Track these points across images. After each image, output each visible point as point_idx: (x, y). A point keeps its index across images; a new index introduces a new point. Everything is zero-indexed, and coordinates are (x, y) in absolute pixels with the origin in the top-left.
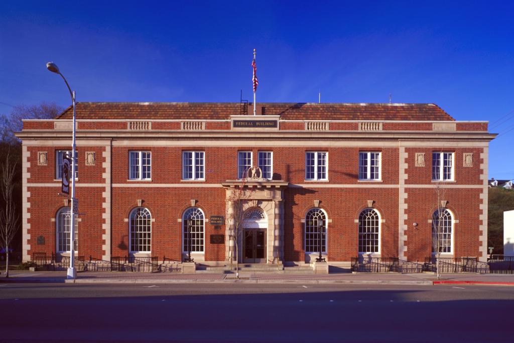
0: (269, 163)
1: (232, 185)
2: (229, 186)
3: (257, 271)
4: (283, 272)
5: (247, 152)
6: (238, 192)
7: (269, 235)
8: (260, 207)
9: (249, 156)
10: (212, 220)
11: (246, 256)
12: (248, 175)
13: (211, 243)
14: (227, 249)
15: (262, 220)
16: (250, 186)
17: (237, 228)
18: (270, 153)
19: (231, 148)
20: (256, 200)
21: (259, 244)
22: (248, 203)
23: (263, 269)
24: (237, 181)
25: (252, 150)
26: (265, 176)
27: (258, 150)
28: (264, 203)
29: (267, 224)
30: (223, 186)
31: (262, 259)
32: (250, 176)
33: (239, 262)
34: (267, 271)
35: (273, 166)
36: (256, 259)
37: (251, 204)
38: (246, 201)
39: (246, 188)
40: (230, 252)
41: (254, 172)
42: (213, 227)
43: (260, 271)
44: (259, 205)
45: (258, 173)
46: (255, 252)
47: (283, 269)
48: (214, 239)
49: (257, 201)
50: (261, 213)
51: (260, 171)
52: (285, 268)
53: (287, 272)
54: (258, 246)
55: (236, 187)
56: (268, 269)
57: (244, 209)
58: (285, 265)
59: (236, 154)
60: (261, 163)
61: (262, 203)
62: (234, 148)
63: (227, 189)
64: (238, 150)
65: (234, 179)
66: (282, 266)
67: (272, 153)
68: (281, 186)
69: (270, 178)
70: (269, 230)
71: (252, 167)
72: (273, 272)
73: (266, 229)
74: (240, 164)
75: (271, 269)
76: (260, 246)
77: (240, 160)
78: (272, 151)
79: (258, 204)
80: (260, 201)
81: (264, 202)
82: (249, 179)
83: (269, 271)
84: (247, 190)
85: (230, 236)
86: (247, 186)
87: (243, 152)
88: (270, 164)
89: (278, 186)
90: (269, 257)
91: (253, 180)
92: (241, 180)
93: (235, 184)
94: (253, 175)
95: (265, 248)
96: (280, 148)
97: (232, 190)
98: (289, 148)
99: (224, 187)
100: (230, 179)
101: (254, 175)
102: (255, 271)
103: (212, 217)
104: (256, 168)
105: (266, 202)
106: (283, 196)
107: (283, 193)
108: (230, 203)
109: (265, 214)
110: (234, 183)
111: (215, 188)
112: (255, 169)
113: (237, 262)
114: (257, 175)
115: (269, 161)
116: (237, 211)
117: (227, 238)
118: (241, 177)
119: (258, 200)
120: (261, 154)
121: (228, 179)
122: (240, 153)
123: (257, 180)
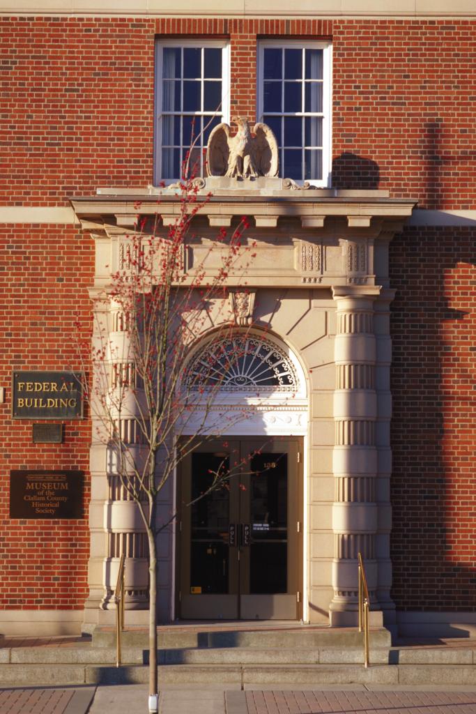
0: (314, 100)
1: (127, 215)
2: (110, 219)
3: (255, 668)
4: (390, 673)
5: (203, 45)
6: (157, 251)
7: (314, 475)
8: (267, 328)
9: (214, 67)
10: (24, 394)
11: (194, 583)
12: (205, 159)
13: (13, 515)
14: (99, 545)
15: (278, 395)
16: (219, 218)
17: (152, 442)
18: (320, 53)
19: (122, 23)
20: (246, 289)
21: (259, 519)
22: (206, 306)
23: (283, 659)
24: (152, 191)
25: (226, 37)
26: (294, 167)
28: (290, 308)
29: (306, 416)
30: (82, 217)
31: (278, 599)
32: (219, 169)
33: (161, 620)
34: (305, 669)
35: (336, 117)
36: (249, 601)
37: (221, 312)
38: (201, 295)
39: (196, 228)
40: (115, 564)
41: (236, 145)
42: (26, 430)
43: (268, 669)
44: (265, 319)
45: (256, 149)
46: (240, 558)
47: (393, 660)
48: (33, 492)
49: (251, 298)
50: (273, 359)
51: (271, 139)
52: (404, 654)
53: (412, 673)
54: (257, 526)
55: (148, 224)
56: (312, 658)
57: (187, 341)
58: (403, 636)
59: (149, 55)
60: (271, 101)
61: (276, 307)
62: (139, 24)
63: (102, 233)
64: (158, 37)
65: (136, 181)
66: (387, 641)
67: (328, 53)
68: (374, 219)
69: (318, 176)
70: (314, 447)
71: (226, 119)
72: (341, 677)
73: (298, 440)
74: (165, 107)
75: (328, 656)
76: (266, 527)
77: (165, 83)
78: (329, 38)
79: (259, 308)
80: (268, 297)
81: (285, 303)
82: (212, 184)
83: (319, 668)
84: (207, 242)
85: (114, 481)
86: (205, 218)
87: (183, 44)
88: (319, 109)
89: (360, 218)
90: (315, 587)
91: (234, 188)
92: (173, 189)
93: (146, 209)
94: (232, 162)
95: (290, 541)
96: (367, 25)
97: (128, 242)
98: (416, 25)
99: (86, 225)
100: (118, 181)
101: (240, 160)
102: (241, 669)
103: (19, 377)
104: (249, 125)
105: (300, 305)
106: (385, 272)
107: (385, 252)
108: (114, 306)
109: (295, 362)
110: (139, 201)
111: (37, 228)
112: (241, 133)
113: (149, 615)
114: (253, 160)
115: (314, 93)
116: (153, 355)
117: (99, 487)
118: (172, 172)
119: (260, 291)
120: (272, 58)
121: (106, 181)
122: (166, 51)
123: (251, 187)
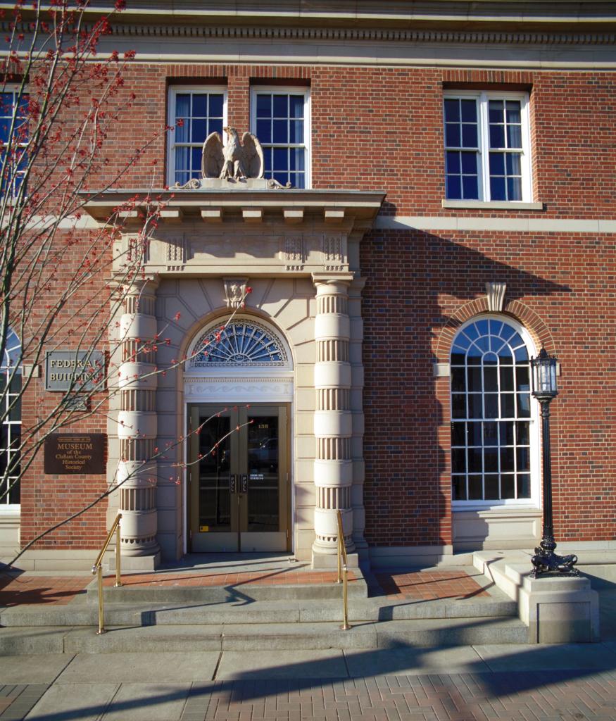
0: (297, 134)
5: (208, 91)
7: (298, 435)
8: (257, 313)
9: (217, 108)
11: (203, 523)
13: (47, 471)
16: (211, 210)
19: (139, 68)
20: (238, 278)
25: (224, 80)
27: (254, 81)
29: (292, 387)
32: (215, 173)
36: (247, 537)
41: (227, 152)
42: (57, 400)
46: (239, 504)
48: (63, 452)
49: (243, 286)
51: (259, 149)
54: (254, 477)
61: (266, 294)
62: (153, 69)
64: (169, 80)
68: (348, 210)
70: (299, 412)
73: (287, 406)
74: (178, 140)
75: (308, 615)
76: (261, 477)
78: (308, 83)
80: (259, 285)
82: (207, 184)
87: (192, 90)
88: (302, 141)
89: (335, 209)
90: (300, 530)
91: (223, 185)
94: (225, 167)
96: (338, 71)
98: (377, 72)
101: (231, 165)
103: (51, 355)
106: (357, 265)
107: (357, 247)
112: (231, 140)
114: (242, 164)
115: (297, 129)
119: (250, 279)
123: (242, 186)
